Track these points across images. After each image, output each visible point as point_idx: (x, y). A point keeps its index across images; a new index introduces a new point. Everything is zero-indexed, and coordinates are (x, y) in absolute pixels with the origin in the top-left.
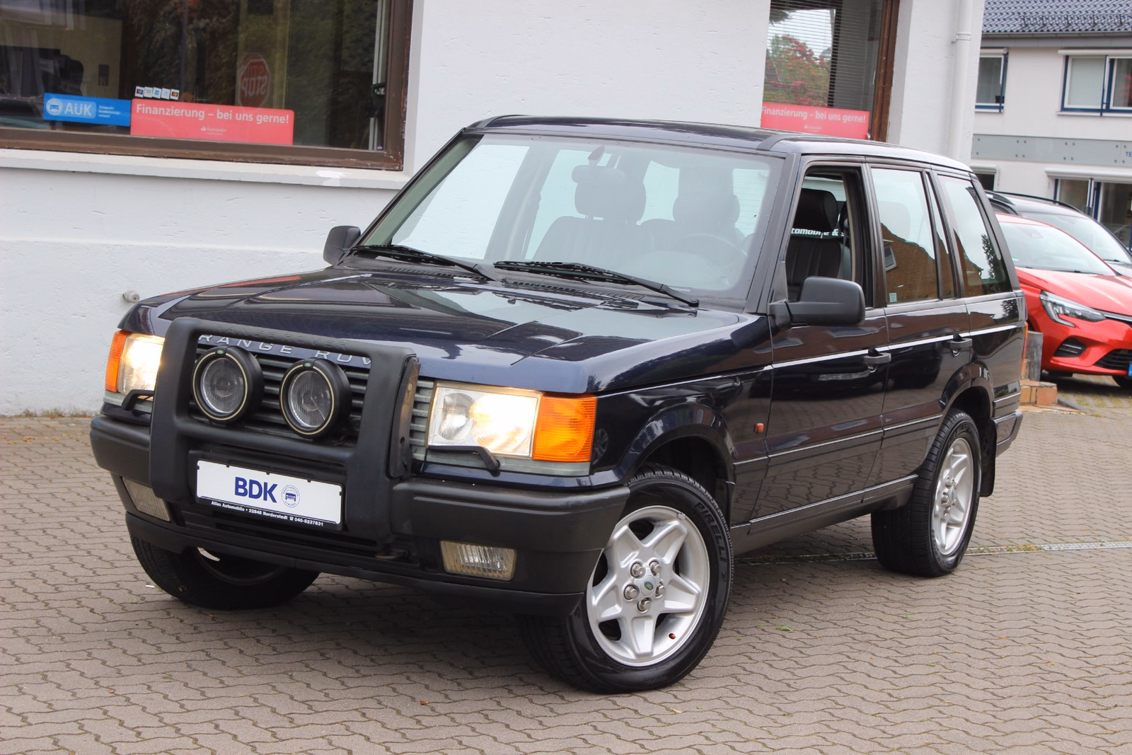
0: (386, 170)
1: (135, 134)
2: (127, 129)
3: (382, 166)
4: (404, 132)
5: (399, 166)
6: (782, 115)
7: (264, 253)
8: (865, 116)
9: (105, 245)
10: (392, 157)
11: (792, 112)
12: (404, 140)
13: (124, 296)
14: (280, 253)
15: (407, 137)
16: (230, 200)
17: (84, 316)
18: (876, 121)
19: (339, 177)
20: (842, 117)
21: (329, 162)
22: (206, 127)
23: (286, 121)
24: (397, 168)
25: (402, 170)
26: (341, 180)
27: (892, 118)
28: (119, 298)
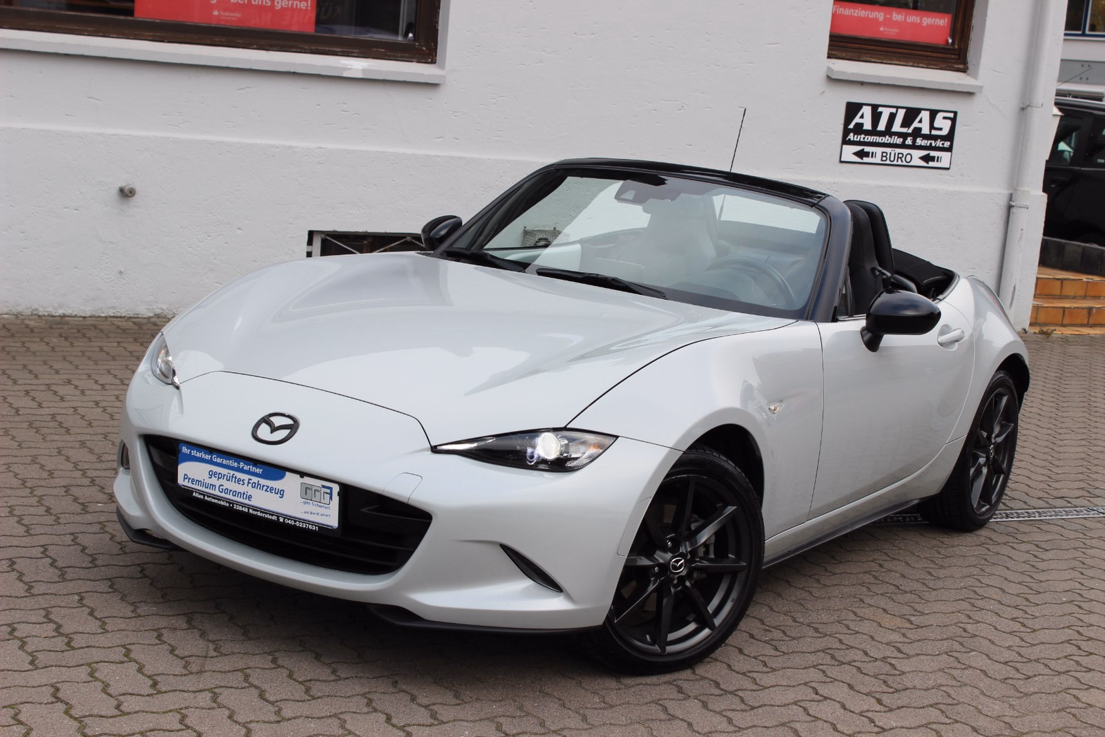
0: (418, 62)
1: (139, 16)
2: (130, 12)
3: (412, 58)
4: (437, 22)
5: (432, 59)
6: (855, 15)
7: (277, 147)
8: (946, 20)
9: (101, 134)
10: (424, 48)
11: (867, 12)
12: (437, 30)
13: (122, 190)
14: (295, 147)
15: (440, 28)
16: (240, 89)
17: (77, 210)
18: (959, 26)
19: (361, 68)
20: (921, 20)
21: (354, 52)
22: (218, 11)
23: (307, 7)
24: (430, 60)
25: (435, 63)
26: (364, 71)
27: (975, 21)
28: (115, 191)
